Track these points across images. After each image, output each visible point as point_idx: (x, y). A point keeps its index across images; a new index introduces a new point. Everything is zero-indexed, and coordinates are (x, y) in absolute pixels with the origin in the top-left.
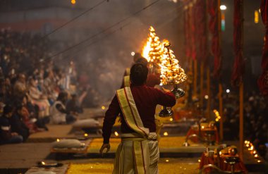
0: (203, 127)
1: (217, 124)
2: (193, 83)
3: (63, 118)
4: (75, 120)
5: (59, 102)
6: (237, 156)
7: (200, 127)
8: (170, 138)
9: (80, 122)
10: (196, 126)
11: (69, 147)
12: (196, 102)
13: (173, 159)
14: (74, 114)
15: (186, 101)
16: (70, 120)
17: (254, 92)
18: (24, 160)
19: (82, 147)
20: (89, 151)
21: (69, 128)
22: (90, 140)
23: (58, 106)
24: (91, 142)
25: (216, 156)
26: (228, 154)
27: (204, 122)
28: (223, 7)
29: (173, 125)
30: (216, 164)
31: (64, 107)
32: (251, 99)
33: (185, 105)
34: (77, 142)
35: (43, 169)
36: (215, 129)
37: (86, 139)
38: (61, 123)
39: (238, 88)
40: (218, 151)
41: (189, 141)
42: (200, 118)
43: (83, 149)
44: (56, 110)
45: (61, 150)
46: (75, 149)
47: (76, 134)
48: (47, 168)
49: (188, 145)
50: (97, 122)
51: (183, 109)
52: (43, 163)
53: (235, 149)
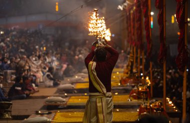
0: (140, 89)
1: (149, 87)
2: (133, 61)
3: (51, 83)
4: (59, 84)
5: (49, 73)
6: (162, 107)
7: (138, 89)
8: (120, 96)
9: (62, 86)
10: (136, 88)
11: (56, 102)
12: (135, 73)
13: (121, 109)
14: (58, 81)
15: (129, 73)
16: (56, 85)
17: (172, 67)
18: (27, 110)
19: (64, 101)
20: (68, 104)
21: (55, 89)
22: (68, 98)
23: (48, 76)
24: (69, 99)
25: (149, 107)
26: (156, 106)
27: (140, 86)
28: (152, 13)
29: (121, 88)
30: (149, 112)
31: (52, 76)
32: (170, 71)
33: (128, 75)
34: (60, 98)
35: (39, 115)
36: (148, 90)
37: (66, 97)
38: (50, 87)
39: (163, 64)
40: (150, 104)
41: (131, 98)
42: (138, 83)
43: (64, 103)
44: (47, 78)
45: (50, 104)
46: (59, 103)
47: (60, 94)
48: (42, 115)
49: (131, 100)
50: (73, 86)
51: (127, 78)
52: (40, 112)
53: (161, 103)
